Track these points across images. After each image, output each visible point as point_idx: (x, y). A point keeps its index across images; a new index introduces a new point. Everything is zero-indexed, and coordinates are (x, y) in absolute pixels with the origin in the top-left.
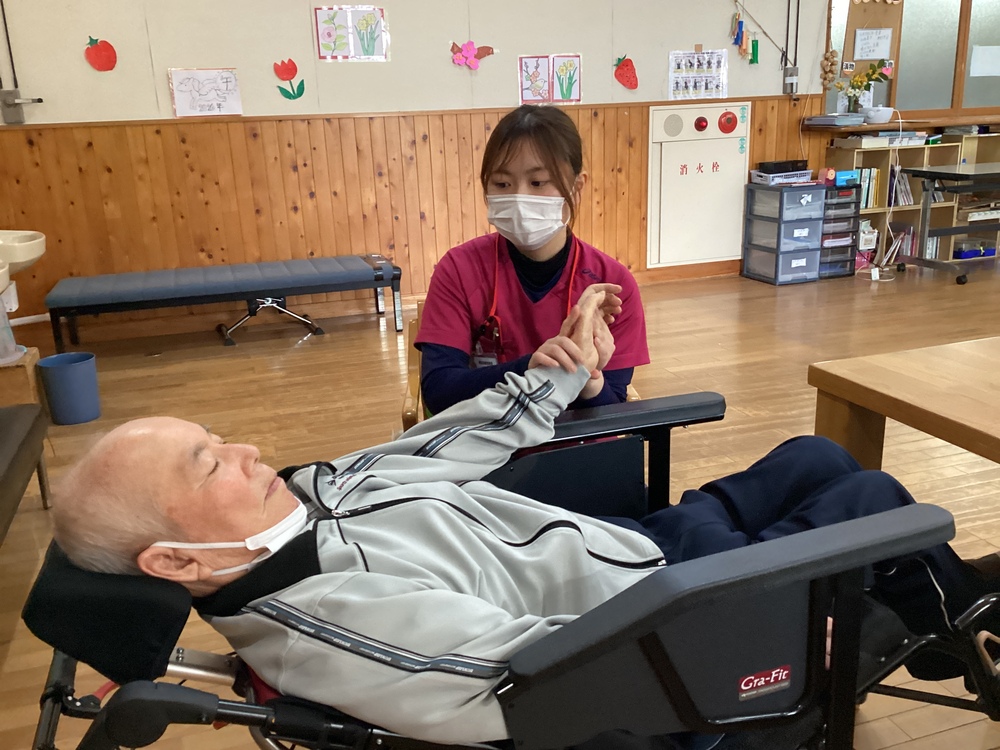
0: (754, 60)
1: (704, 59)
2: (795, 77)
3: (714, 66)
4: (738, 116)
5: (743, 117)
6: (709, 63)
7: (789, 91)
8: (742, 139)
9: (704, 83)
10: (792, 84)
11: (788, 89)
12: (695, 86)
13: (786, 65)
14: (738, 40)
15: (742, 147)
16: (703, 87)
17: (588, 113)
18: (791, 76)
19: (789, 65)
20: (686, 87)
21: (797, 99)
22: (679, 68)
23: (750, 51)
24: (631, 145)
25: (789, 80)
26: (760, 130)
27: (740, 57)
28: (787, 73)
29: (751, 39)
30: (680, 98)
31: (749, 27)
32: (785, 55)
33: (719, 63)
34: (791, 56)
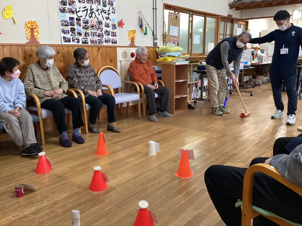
0: (145, 34)
2: (157, 40)
7: (155, 45)
10: (156, 43)
14: (141, 26)
17: (96, 49)
19: (155, 37)
23: (145, 30)
24: (111, 62)
25: (155, 41)
26: (149, 58)
27: (141, 32)
28: (154, 39)
29: (145, 26)
31: (144, 22)
34: (155, 33)
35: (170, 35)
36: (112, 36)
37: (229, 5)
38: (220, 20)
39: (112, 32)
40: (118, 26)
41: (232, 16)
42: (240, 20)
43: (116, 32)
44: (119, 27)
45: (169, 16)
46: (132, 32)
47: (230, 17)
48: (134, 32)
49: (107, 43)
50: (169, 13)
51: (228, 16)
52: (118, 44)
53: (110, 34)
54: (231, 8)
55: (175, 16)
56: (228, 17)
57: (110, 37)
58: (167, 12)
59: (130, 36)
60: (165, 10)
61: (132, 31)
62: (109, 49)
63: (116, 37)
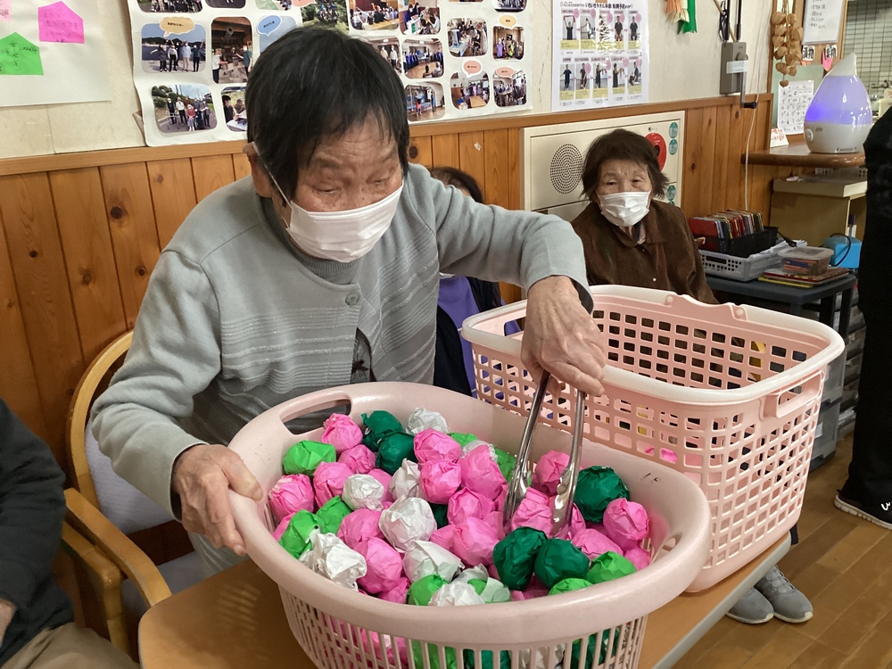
0: (690, 25)
1: (610, 18)
2: (744, 62)
3: (626, 34)
4: (668, 140)
5: (673, 143)
6: (619, 27)
7: (734, 87)
9: (610, 73)
12: (598, 80)
13: (726, 38)
16: (611, 82)
18: (738, 58)
19: (730, 40)
20: (584, 82)
22: (570, 37)
23: (685, 5)
25: (734, 67)
26: (693, 166)
27: (665, 18)
28: (727, 54)
30: (574, 105)
33: (634, 27)
34: (732, 20)
36: (496, 55)
39: (495, 28)
43: (519, 30)
49: (464, 105)
52: (530, 108)
53: (488, 43)
57: (488, 64)
62: (476, 145)
63: (520, 58)
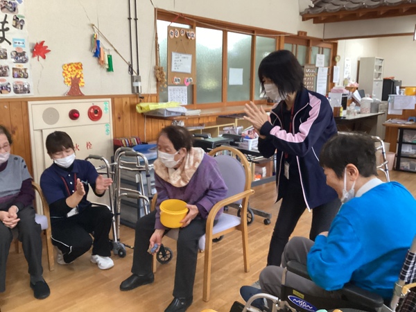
0: (110, 69)
2: (139, 82)
4: (103, 109)
5: (106, 109)
7: (136, 91)
8: (107, 125)
10: (138, 87)
11: (135, 90)
13: (132, 73)
14: (97, 54)
15: (107, 130)
18: (136, 81)
19: (134, 74)
21: (142, 98)
23: (107, 62)
24: (13, 132)
25: (135, 84)
26: (119, 118)
27: (99, 66)
28: (133, 79)
29: (106, 54)
31: (103, 44)
32: (131, 67)
34: (135, 68)
35: (173, 70)
36: (14, 77)
37: (301, 14)
38: (282, 40)
39: (13, 69)
40: (33, 56)
41: (306, 33)
42: (321, 41)
43: (25, 69)
44: (36, 58)
45: (168, 34)
46: (71, 68)
47: (303, 35)
48: (79, 66)
50: (169, 28)
51: (299, 32)
52: (32, 94)
53: (10, 72)
54: (303, 20)
55: (182, 35)
56: (298, 35)
57: (10, 80)
58: (163, 26)
59: (66, 75)
60: (158, 21)
61: (72, 66)
62: (6, 107)
63: (27, 77)
